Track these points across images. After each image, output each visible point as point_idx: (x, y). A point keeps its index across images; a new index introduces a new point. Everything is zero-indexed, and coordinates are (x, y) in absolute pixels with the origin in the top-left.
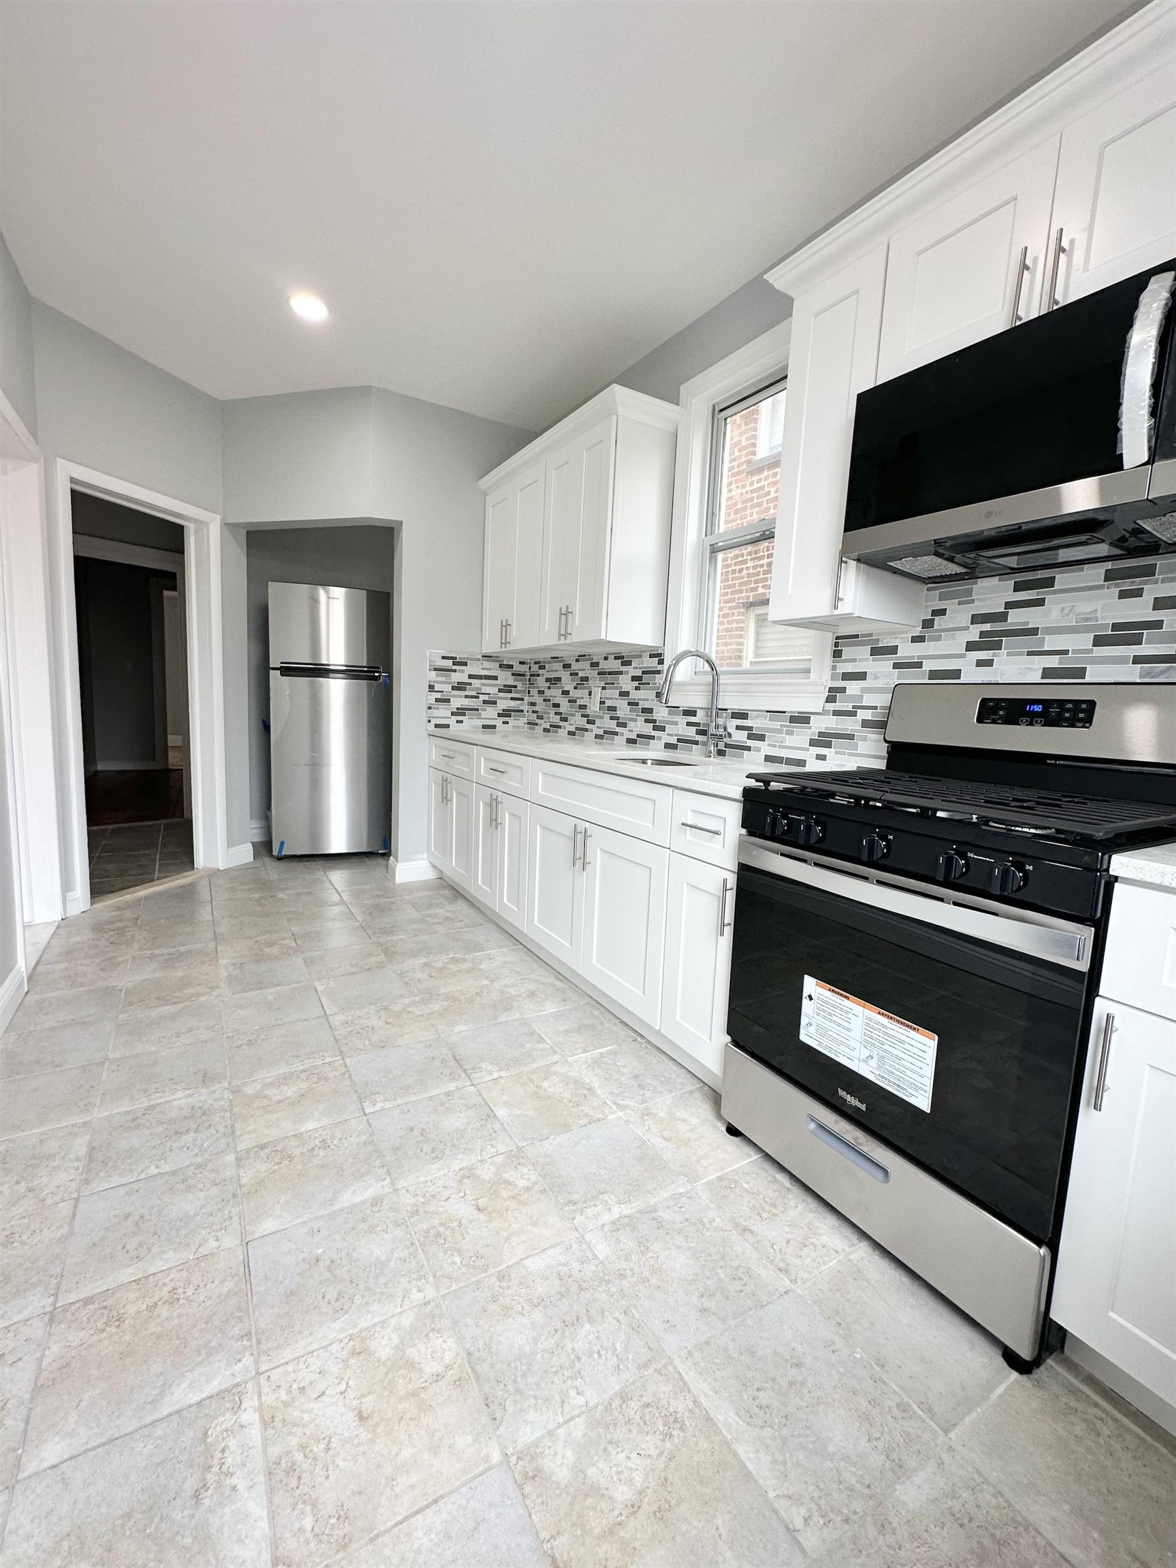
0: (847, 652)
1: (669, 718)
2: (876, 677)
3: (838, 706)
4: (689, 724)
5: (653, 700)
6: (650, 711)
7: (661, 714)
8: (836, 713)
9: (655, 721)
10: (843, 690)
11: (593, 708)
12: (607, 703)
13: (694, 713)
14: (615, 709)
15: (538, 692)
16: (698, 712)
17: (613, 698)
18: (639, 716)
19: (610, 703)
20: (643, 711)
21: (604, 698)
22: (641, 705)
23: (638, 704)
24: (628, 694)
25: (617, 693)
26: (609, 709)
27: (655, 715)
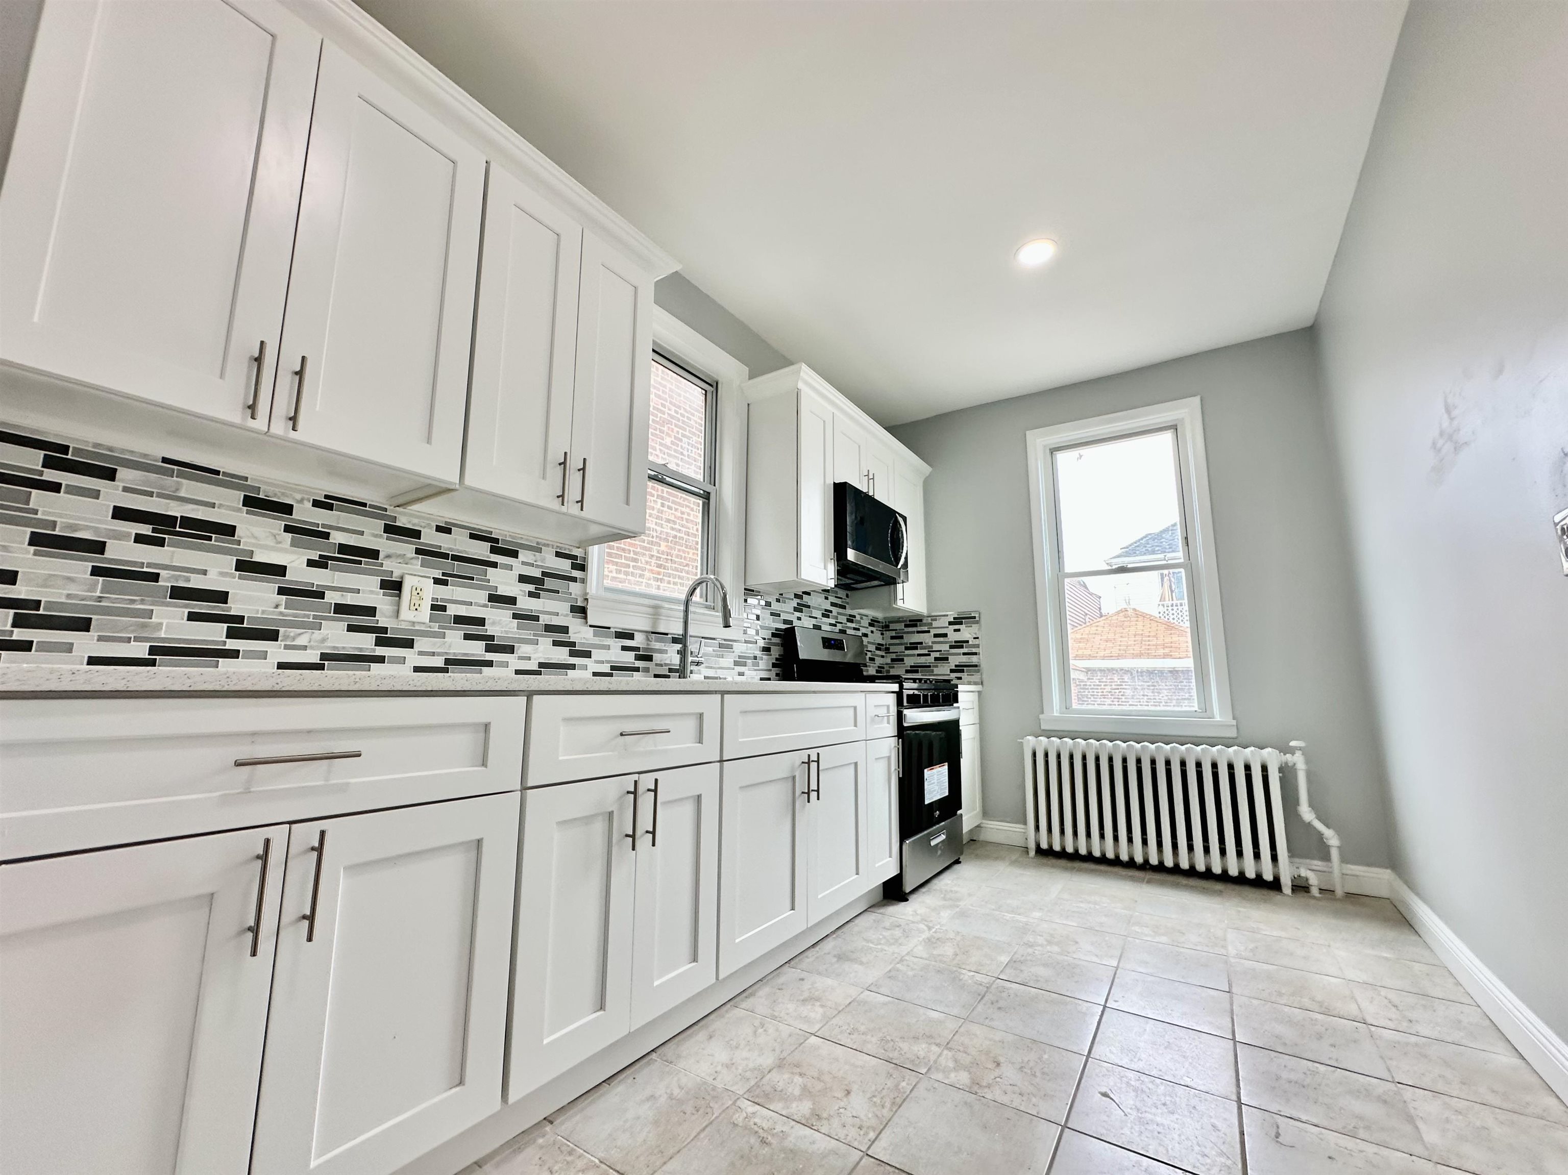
0: (750, 601)
1: (597, 641)
4: (624, 648)
5: (567, 615)
6: (565, 630)
7: (580, 633)
8: (746, 642)
9: (573, 644)
11: (407, 614)
12: (453, 610)
13: (630, 636)
14: (481, 622)
15: (36, 540)
16: (637, 635)
17: (471, 604)
18: (542, 636)
19: (463, 611)
20: (549, 628)
21: (442, 600)
22: (544, 619)
23: (537, 618)
24: (512, 601)
25: (482, 596)
26: (460, 620)
27: (573, 637)
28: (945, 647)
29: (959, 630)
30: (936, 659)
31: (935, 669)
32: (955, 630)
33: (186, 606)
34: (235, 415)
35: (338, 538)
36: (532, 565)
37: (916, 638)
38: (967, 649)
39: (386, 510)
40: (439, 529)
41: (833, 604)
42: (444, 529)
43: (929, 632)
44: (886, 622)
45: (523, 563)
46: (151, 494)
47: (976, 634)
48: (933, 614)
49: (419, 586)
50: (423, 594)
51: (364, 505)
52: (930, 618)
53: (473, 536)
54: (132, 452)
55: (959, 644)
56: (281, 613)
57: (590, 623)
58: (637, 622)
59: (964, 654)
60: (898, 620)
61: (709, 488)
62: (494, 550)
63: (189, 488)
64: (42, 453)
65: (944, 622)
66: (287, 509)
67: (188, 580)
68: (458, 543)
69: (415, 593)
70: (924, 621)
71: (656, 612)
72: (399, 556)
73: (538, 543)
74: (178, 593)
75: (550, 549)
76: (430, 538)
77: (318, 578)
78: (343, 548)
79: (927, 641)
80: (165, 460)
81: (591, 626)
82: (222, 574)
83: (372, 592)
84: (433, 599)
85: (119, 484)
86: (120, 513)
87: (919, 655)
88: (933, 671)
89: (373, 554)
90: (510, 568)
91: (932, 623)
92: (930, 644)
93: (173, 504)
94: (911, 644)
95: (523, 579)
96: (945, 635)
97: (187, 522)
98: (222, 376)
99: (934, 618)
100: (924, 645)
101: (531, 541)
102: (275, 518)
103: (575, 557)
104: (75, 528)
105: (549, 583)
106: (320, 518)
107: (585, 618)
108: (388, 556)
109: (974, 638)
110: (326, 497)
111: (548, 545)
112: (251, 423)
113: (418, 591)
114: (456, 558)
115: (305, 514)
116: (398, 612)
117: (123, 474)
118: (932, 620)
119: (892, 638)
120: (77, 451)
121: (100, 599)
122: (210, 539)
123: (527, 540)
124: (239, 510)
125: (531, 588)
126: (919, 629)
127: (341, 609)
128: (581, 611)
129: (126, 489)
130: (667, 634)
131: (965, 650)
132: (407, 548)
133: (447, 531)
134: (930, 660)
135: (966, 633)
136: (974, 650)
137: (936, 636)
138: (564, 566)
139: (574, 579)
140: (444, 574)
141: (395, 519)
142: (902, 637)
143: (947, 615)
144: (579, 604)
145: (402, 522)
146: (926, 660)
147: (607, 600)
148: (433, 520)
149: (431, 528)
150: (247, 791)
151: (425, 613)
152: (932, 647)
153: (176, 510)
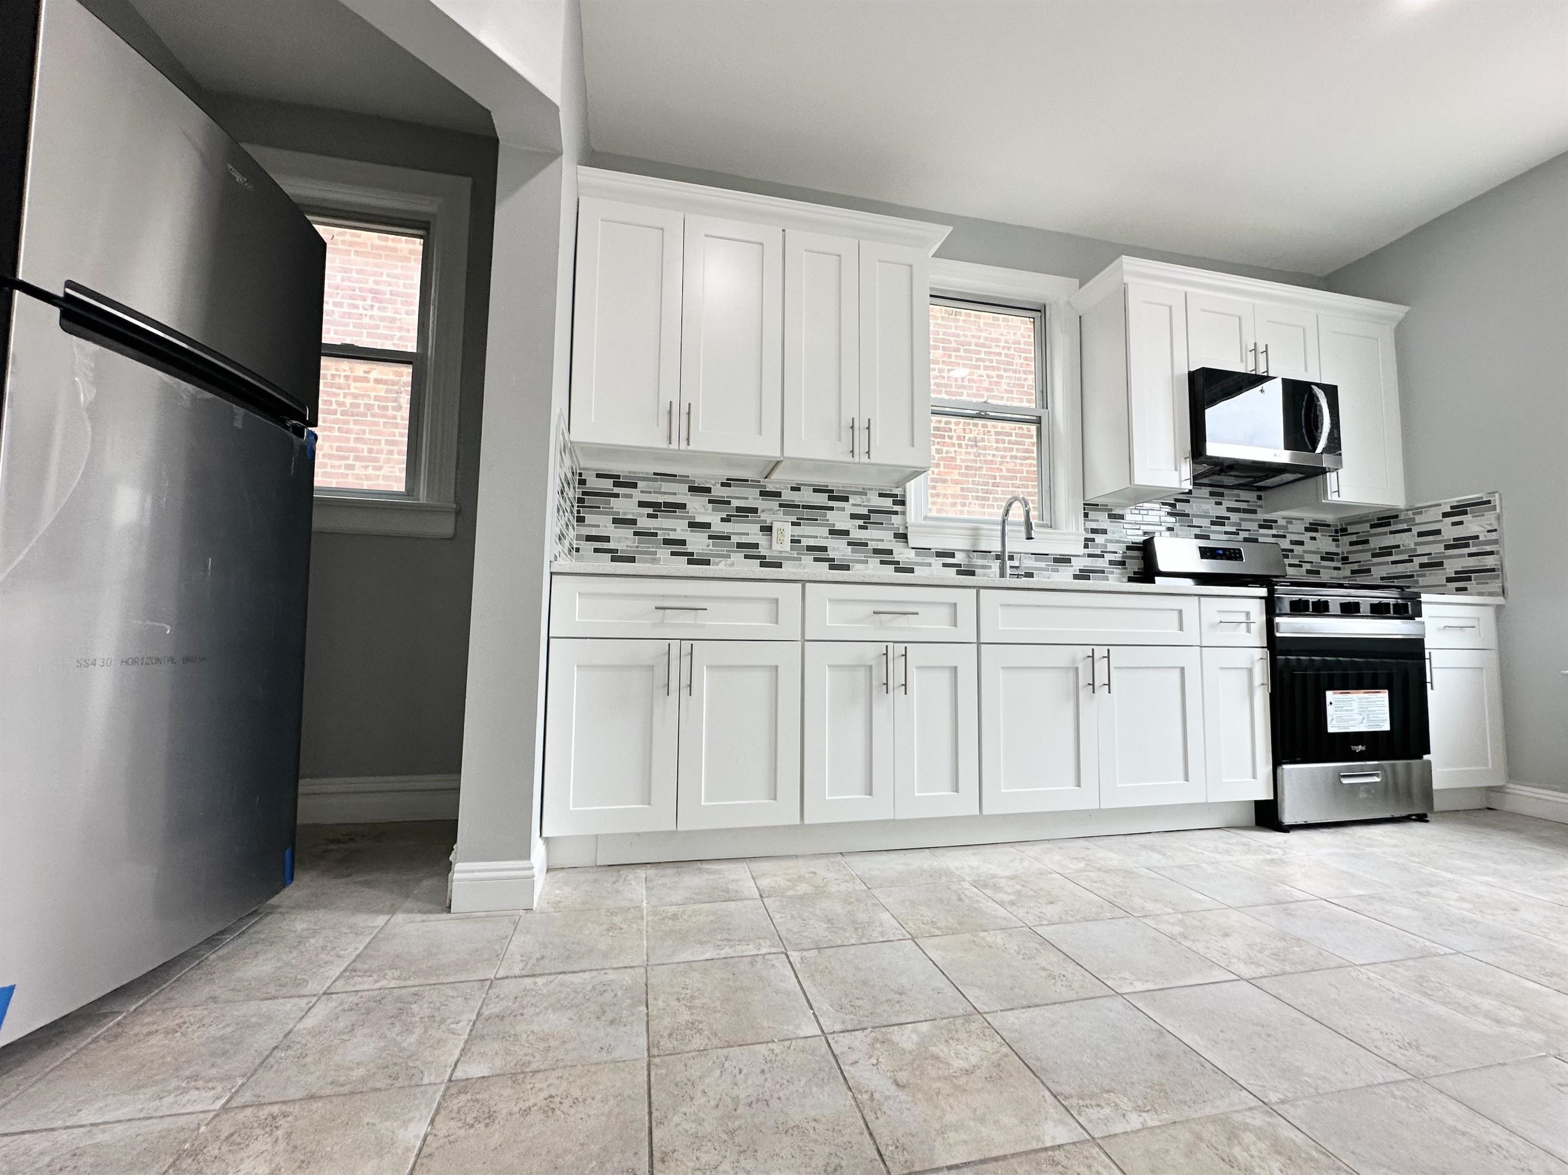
0: (1092, 515)
1: (919, 559)
2: (1114, 533)
3: (1090, 551)
4: (946, 565)
5: (891, 541)
6: (889, 552)
7: (903, 554)
8: (1090, 556)
9: (898, 563)
10: (1093, 540)
11: (776, 547)
12: (805, 542)
13: (952, 555)
14: (825, 549)
15: (615, 521)
16: (957, 554)
17: (816, 537)
18: (871, 557)
19: (812, 542)
20: (876, 551)
21: (798, 536)
22: (872, 545)
23: (866, 545)
24: (846, 533)
25: (825, 531)
26: (810, 548)
27: (896, 557)
28: (1437, 549)
29: (1461, 523)
30: (1422, 566)
31: (1420, 579)
32: (1454, 524)
33: (670, 548)
34: (663, 444)
35: (735, 503)
36: (860, 505)
37: (1390, 541)
38: (1475, 548)
39: (759, 482)
40: (793, 489)
41: (1229, 509)
42: (796, 489)
43: (1410, 530)
44: (1342, 525)
45: (853, 505)
46: (650, 493)
47: (1491, 524)
48: (1417, 505)
49: (782, 527)
50: (786, 533)
51: (747, 481)
52: (1410, 512)
53: (815, 491)
54: (642, 473)
55: (1460, 543)
56: (711, 550)
57: (911, 544)
58: (957, 542)
59: (1470, 555)
60: (1360, 521)
61: (1042, 413)
62: (831, 498)
63: (666, 486)
64: (612, 480)
65: (1436, 514)
66: (708, 490)
67: (669, 535)
68: (807, 497)
69: (780, 532)
70: (1402, 517)
71: (975, 533)
72: (769, 510)
73: (863, 489)
74: (667, 542)
75: (874, 491)
76: (788, 496)
77: (727, 528)
78: (739, 509)
79: (1407, 542)
80: (655, 474)
81: (912, 548)
82: (683, 530)
83: (756, 534)
84: (792, 536)
85: (639, 489)
86: (642, 504)
87: (1394, 563)
88: (1417, 582)
89: (754, 510)
90: (843, 509)
91: (1414, 518)
92: (1413, 546)
93: (659, 496)
94: (1380, 549)
95: (854, 516)
96: (1438, 532)
97: (667, 504)
98: (658, 426)
99: (1418, 511)
100: (1402, 548)
101: (858, 488)
102: (702, 496)
103: (896, 496)
104: (625, 514)
105: (874, 517)
106: (724, 493)
107: (907, 542)
108: (763, 511)
109: (1489, 531)
110: (728, 479)
111: (870, 489)
112: (671, 447)
113: (782, 531)
114: (804, 507)
115: (719, 492)
116: (771, 545)
117: (641, 484)
118: (1414, 514)
119: (1352, 544)
120: (624, 477)
121: (637, 547)
122: (676, 512)
123: (855, 487)
124: (686, 495)
125: (861, 522)
126: (1393, 528)
127: (740, 545)
128: (902, 537)
129: (642, 492)
130: (990, 552)
131: (1472, 550)
132: (774, 504)
133: (798, 489)
134: (1414, 567)
135: (1472, 525)
136: (1488, 548)
137: (1421, 534)
138: (887, 503)
139: (896, 513)
140: (798, 519)
141: (765, 486)
142: (1367, 542)
143: (1440, 505)
144: (901, 531)
145: (770, 488)
146: (1406, 568)
147: (925, 526)
148: (788, 483)
149: (788, 489)
150: (662, 621)
151: (787, 546)
152: (1415, 550)
153: (661, 499)
